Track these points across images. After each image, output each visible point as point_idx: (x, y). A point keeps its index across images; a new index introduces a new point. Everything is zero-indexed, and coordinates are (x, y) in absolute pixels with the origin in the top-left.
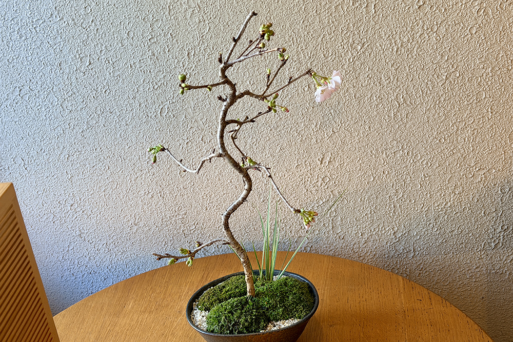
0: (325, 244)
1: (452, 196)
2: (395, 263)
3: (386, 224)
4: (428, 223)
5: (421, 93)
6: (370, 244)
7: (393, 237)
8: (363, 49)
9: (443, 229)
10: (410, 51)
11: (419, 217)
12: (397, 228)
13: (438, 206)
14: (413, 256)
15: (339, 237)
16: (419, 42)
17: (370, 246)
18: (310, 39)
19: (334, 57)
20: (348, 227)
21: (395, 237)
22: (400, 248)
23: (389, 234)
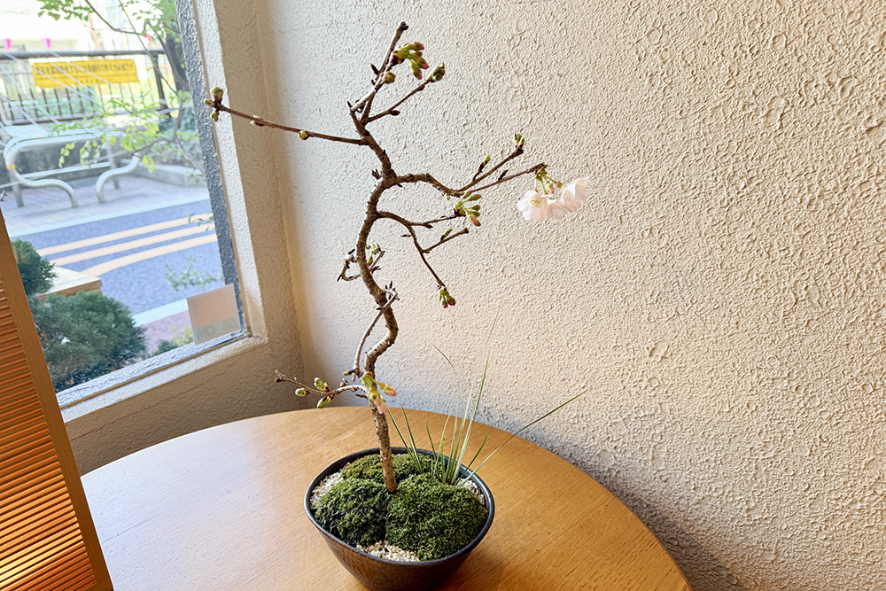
0: (638, 477)
1: (867, 494)
2: (740, 556)
3: (737, 489)
4: (812, 521)
5: (843, 291)
6: (707, 509)
7: (746, 515)
8: (748, 189)
9: (839, 542)
10: (834, 210)
11: (797, 504)
12: (753, 504)
13: (837, 499)
14: (773, 561)
15: (661, 477)
16: (857, 196)
17: (706, 511)
18: (664, 157)
19: (698, 192)
20: (675, 468)
21: (749, 516)
22: (755, 537)
23: (739, 507)
